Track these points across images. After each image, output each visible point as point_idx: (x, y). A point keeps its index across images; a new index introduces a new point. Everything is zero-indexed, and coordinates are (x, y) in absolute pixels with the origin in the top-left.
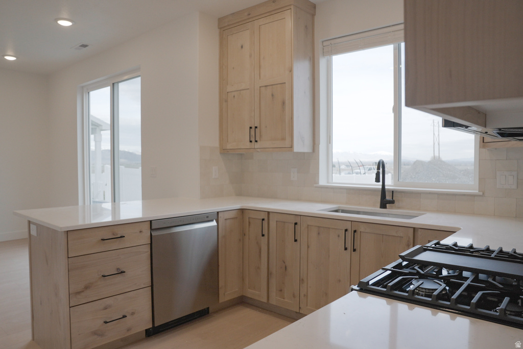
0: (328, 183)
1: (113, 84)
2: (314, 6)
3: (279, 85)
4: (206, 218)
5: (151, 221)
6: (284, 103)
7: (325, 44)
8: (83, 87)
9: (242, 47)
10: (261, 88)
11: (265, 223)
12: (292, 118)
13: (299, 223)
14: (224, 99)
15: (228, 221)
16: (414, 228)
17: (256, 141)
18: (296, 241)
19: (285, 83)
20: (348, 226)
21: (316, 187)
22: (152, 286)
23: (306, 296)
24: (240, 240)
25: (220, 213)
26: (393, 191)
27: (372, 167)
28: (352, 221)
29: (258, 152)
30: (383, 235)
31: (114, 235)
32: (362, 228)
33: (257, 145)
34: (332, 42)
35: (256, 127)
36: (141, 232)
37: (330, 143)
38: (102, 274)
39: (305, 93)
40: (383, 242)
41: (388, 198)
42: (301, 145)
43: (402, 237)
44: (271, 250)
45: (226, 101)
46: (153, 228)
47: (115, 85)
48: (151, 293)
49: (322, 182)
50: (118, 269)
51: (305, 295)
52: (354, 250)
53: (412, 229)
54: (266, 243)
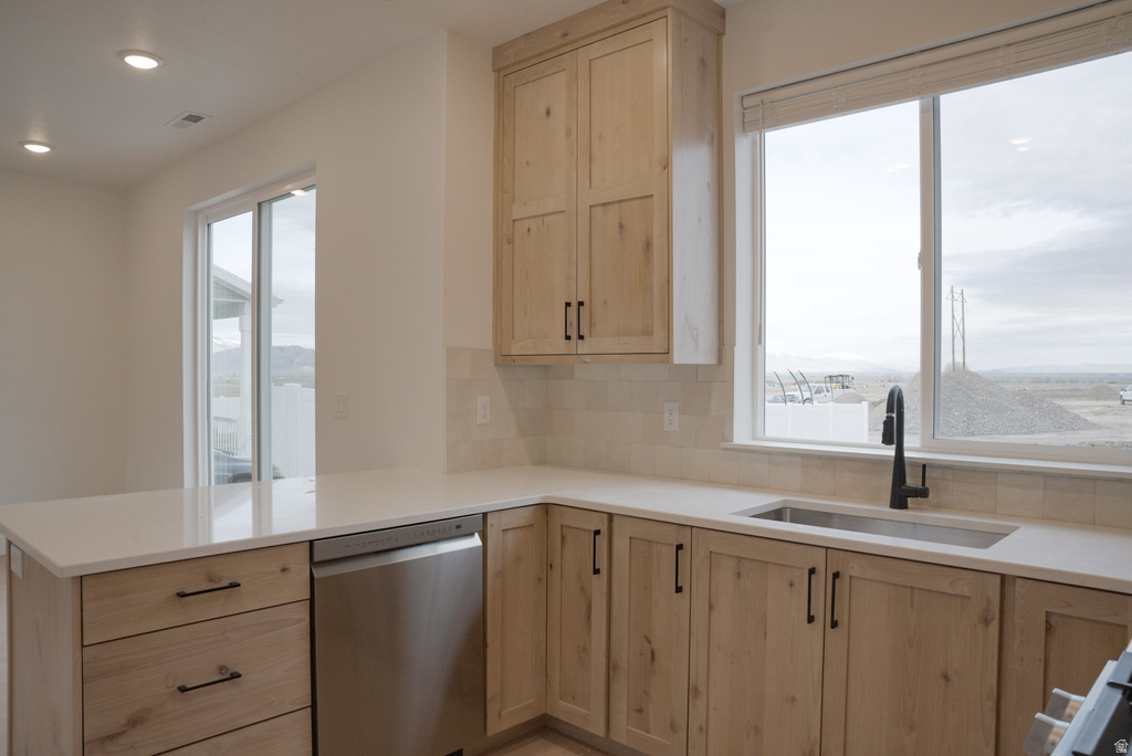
0: (754, 438)
1: (259, 204)
2: (722, 14)
3: (636, 202)
4: (454, 528)
5: (311, 542)
6: (648, 245)
7: (747, 102)
8: (196, 213)
9: (548, 113)
10: (593, 209)
11: (602, 541)
12: (669, 282)
13: (687, 547)
14: (505, 237)
15: (511, 536)
16: (1003, 577)
17: (581, 337)
18: (679, 590)
19: (652, 196)
20: (818, 560)
21: (725, 449)
22: (314, 706)
23: (704, 730)
24: (539, 579)
25: (489, 516)
26: (924, 466)
27: (824, 385)
28: (827, 548)
29: (586, 363)
30: (913, 588)
31: (211, 580)
32: (854, 568)
33: (583, 347)
34: (766, 97)
35: (581, 304)
36: (284, 570)
37: (760, 343)
38: (179, 684)
39: (699, 219)
40: (912, 606)
41: (912, 481)
42: (691, 348)
43: (969, 598)
44: (615, 609)
45: (511, 241)
46: (316, 560)
47: (264, 206)
48: (310, 722)
49: (741, 436)
50: (222, 668)
51: (701, 729)
52: (834, 624)
53: (998, 578)
54: (605, 590)
